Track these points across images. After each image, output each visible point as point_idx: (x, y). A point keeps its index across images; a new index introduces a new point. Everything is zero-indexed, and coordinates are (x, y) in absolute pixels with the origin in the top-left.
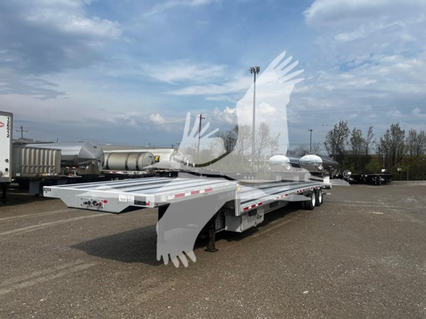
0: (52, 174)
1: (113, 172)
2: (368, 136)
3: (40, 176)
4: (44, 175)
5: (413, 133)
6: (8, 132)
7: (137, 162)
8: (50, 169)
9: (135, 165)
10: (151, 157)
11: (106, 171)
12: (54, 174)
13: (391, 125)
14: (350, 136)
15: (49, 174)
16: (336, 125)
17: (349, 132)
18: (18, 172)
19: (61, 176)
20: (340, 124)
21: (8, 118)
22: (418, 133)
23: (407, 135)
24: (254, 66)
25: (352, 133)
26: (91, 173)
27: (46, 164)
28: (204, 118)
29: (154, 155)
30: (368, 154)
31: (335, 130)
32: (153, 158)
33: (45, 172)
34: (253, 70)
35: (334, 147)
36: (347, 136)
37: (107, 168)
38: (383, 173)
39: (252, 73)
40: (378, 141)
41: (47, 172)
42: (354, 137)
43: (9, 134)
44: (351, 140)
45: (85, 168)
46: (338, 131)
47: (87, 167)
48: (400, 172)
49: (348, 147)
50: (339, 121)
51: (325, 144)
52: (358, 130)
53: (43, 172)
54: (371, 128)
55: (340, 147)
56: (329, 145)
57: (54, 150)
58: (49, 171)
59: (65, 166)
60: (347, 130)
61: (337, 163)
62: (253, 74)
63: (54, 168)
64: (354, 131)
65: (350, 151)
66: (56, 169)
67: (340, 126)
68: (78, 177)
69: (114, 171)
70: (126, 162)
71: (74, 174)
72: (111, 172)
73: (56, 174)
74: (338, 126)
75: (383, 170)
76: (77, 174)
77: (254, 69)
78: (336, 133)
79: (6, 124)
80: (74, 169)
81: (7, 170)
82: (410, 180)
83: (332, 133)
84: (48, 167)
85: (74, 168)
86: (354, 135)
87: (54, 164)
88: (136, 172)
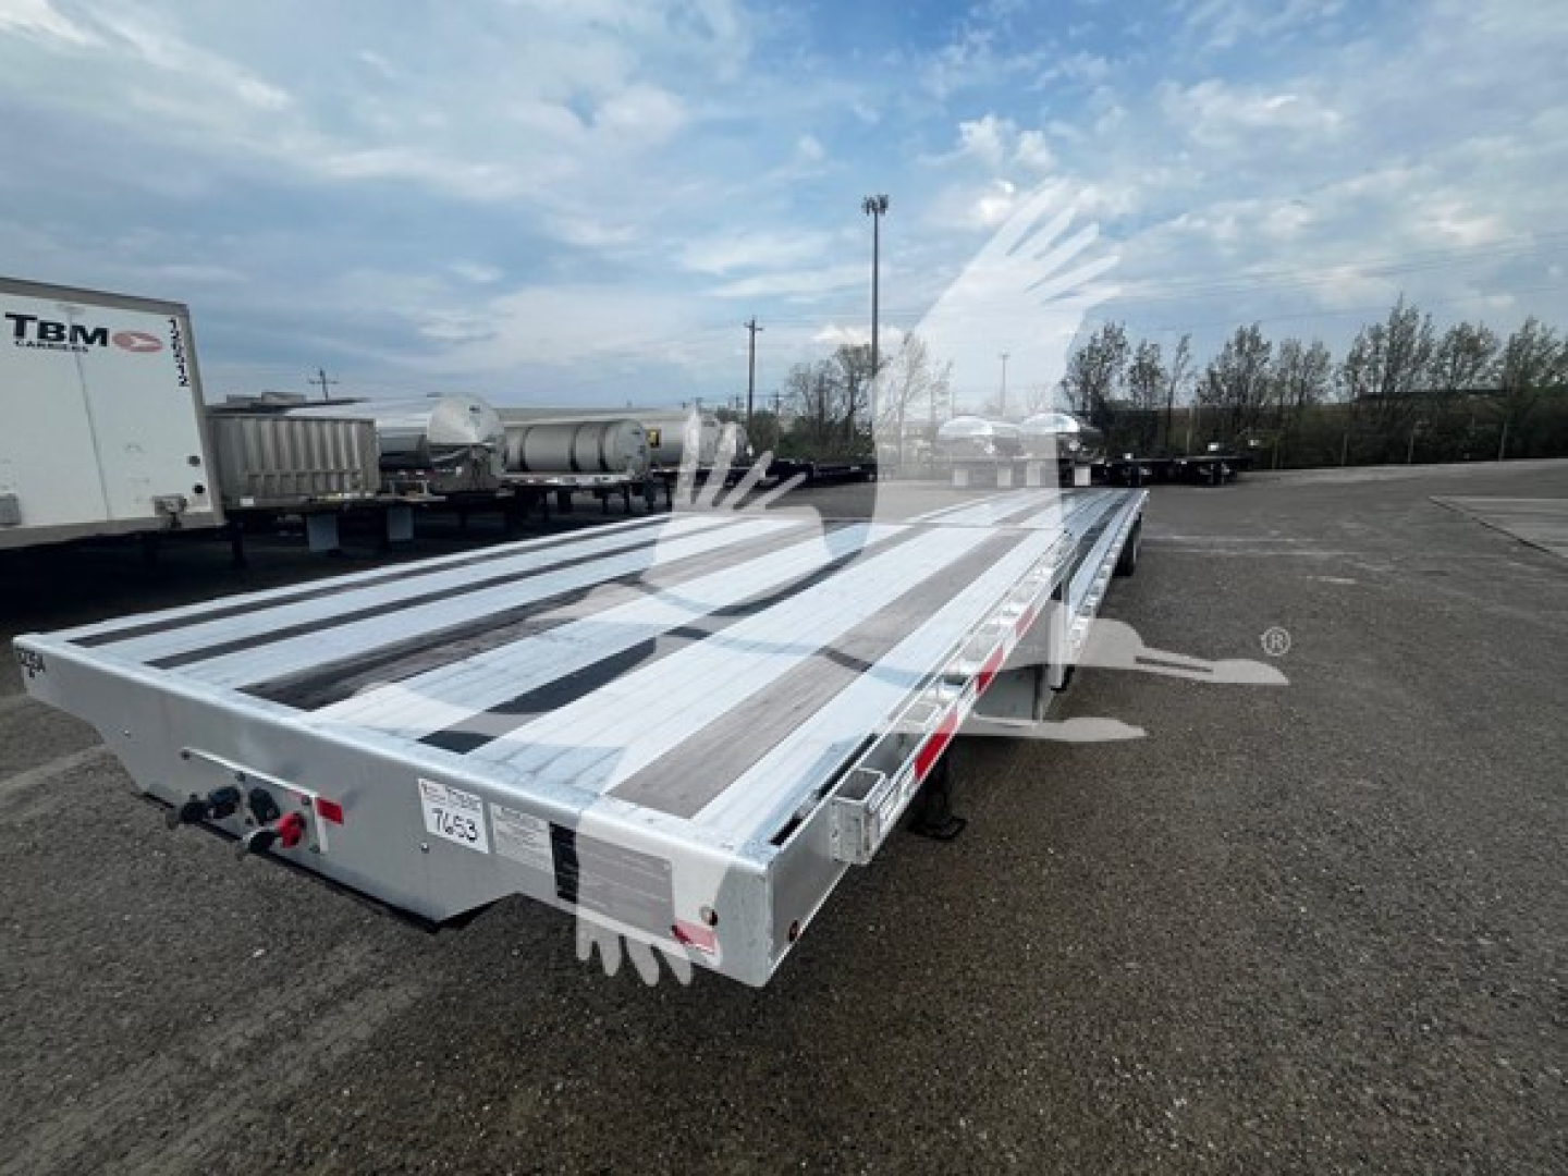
0: (357, 495)
1: (537, 479)
2: (1177, 359)
3: (319, 502)
4: (330, 498)
5: (1290, 350)
6: (181, 367)
7: (601, 451)
8: (347, 477)
9: (596, 457)
10: (637, 433)
11: (516, 477)
12: (363, 493)
13: (1236, 328)
14: (1131, 361)
15: (347, 496)
16: (1096, 334)
17: (1129, 352)
18: (248, 495)
19: (385, 497)
20: (1105, 331)
21: (173, 321)
22: (1306, 348)
23: (1275, 353)
24: (873, 194)
25: (1135, 353)
26: (474, 488)
27: (332, 466)
28: (761, 329)
29: (647, 426)
30: (1174, 406)
31: (1091, 348)
32: (643, 436)
33: (335, 488)
34: (871, 204)
35: (1087, 391)
36: (1121, 363)
37: (523, 467)
38: (1213, 453)
39: (868, 212)
40: (1203, 374)
41: (341, 489)
42: (1140, 365)
43: (187, 374)
44: (1132, 370)
45: (452, 473)
46: (1099, 351)
47: (459, 470)
48: (1255, 448)
49: (1119, 392)
50: (1104, 324)
51: (1064, 384)
52: (1154, 346)
53: (329, 491)
54: (1185, 339)
55: (1102, 391)
56: (1073, 388)
57: (350, 421)
58: (347, 485)
59: (396, 468)
60: (1121, 346)
61: (1097, 431)
62: (872, 214)
63: (360, 476)
64: (1141, 349)
65: (1127, 401)
66: (366, 478)
67: (1106, 337)
68: (436, 498)
69: (540, 476)
70: (572, 452)
71: (421, 491)
72: (531, 481)
73: (368, 495)
74: (1101, 336)
75: (1213, 447)
76: (432, 491)
77: (874, 204)
78: (1095, 355)
79: (167, 341)
80: (419, 477)
81: (199, 489)
82: (1278, 468)
83: (1082, 357)
84: (341, 475)
85: (420, 473)
86: (1139, 359)
87: (358, 465)
88: (601, 476)
